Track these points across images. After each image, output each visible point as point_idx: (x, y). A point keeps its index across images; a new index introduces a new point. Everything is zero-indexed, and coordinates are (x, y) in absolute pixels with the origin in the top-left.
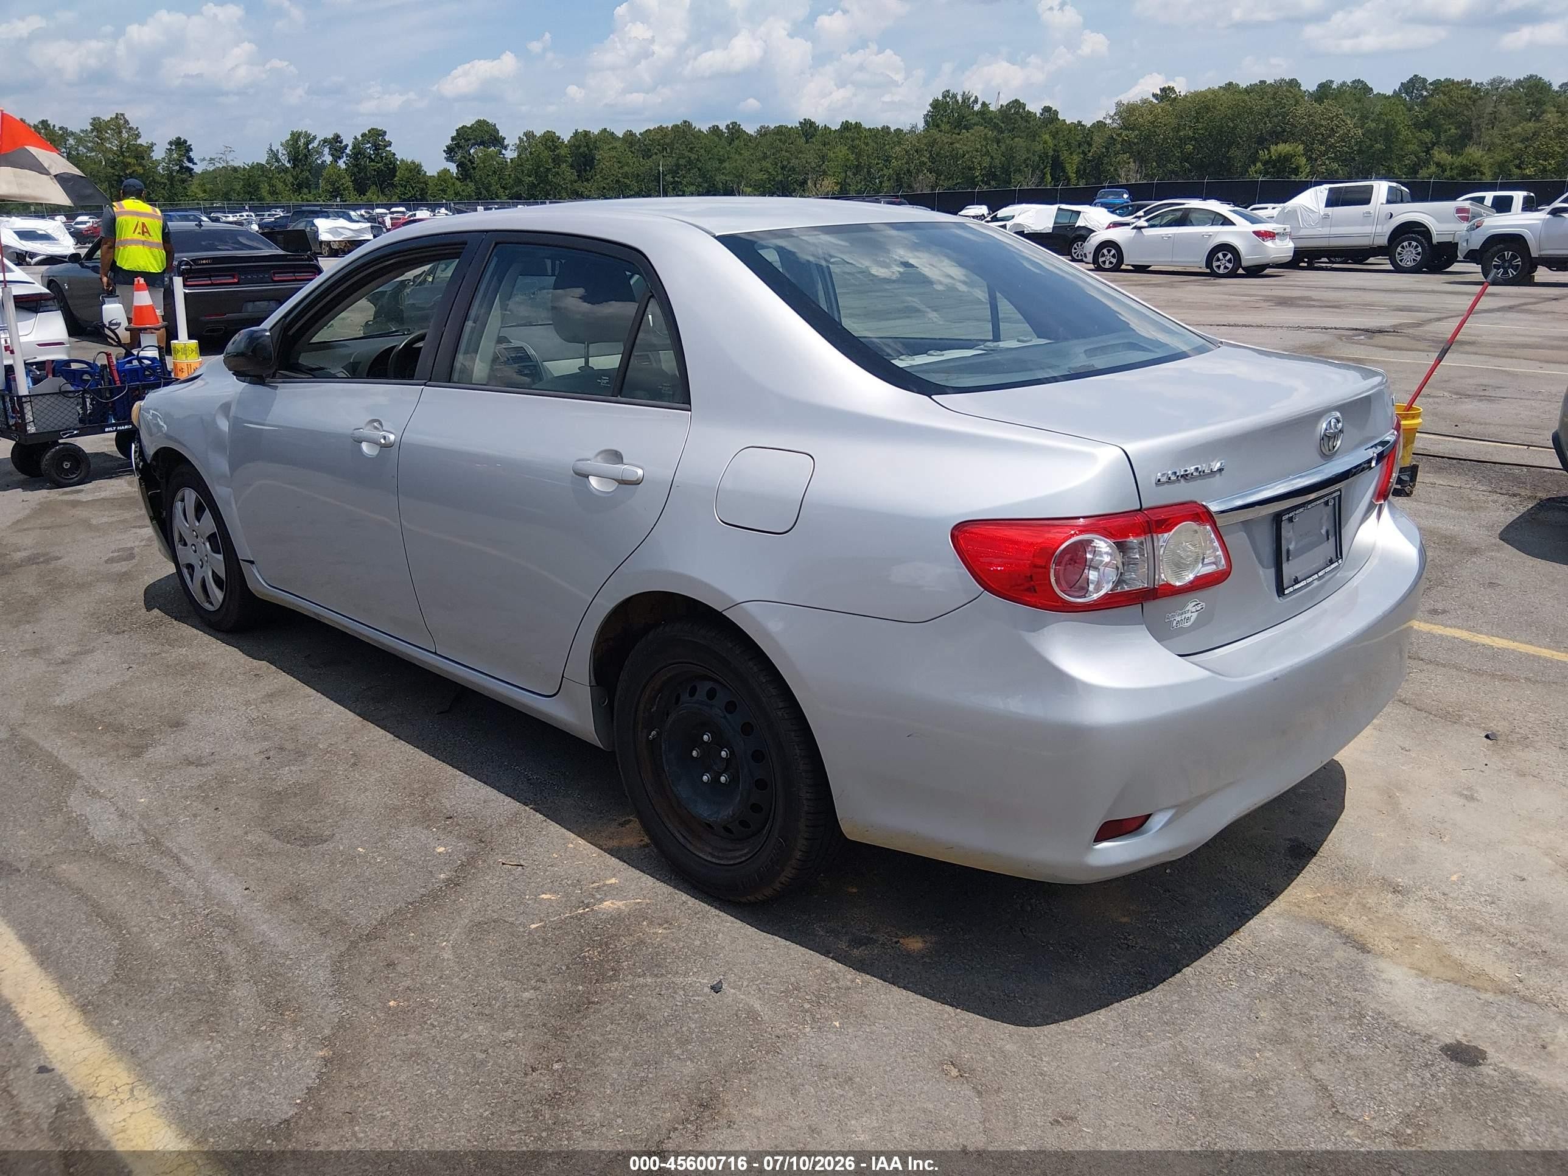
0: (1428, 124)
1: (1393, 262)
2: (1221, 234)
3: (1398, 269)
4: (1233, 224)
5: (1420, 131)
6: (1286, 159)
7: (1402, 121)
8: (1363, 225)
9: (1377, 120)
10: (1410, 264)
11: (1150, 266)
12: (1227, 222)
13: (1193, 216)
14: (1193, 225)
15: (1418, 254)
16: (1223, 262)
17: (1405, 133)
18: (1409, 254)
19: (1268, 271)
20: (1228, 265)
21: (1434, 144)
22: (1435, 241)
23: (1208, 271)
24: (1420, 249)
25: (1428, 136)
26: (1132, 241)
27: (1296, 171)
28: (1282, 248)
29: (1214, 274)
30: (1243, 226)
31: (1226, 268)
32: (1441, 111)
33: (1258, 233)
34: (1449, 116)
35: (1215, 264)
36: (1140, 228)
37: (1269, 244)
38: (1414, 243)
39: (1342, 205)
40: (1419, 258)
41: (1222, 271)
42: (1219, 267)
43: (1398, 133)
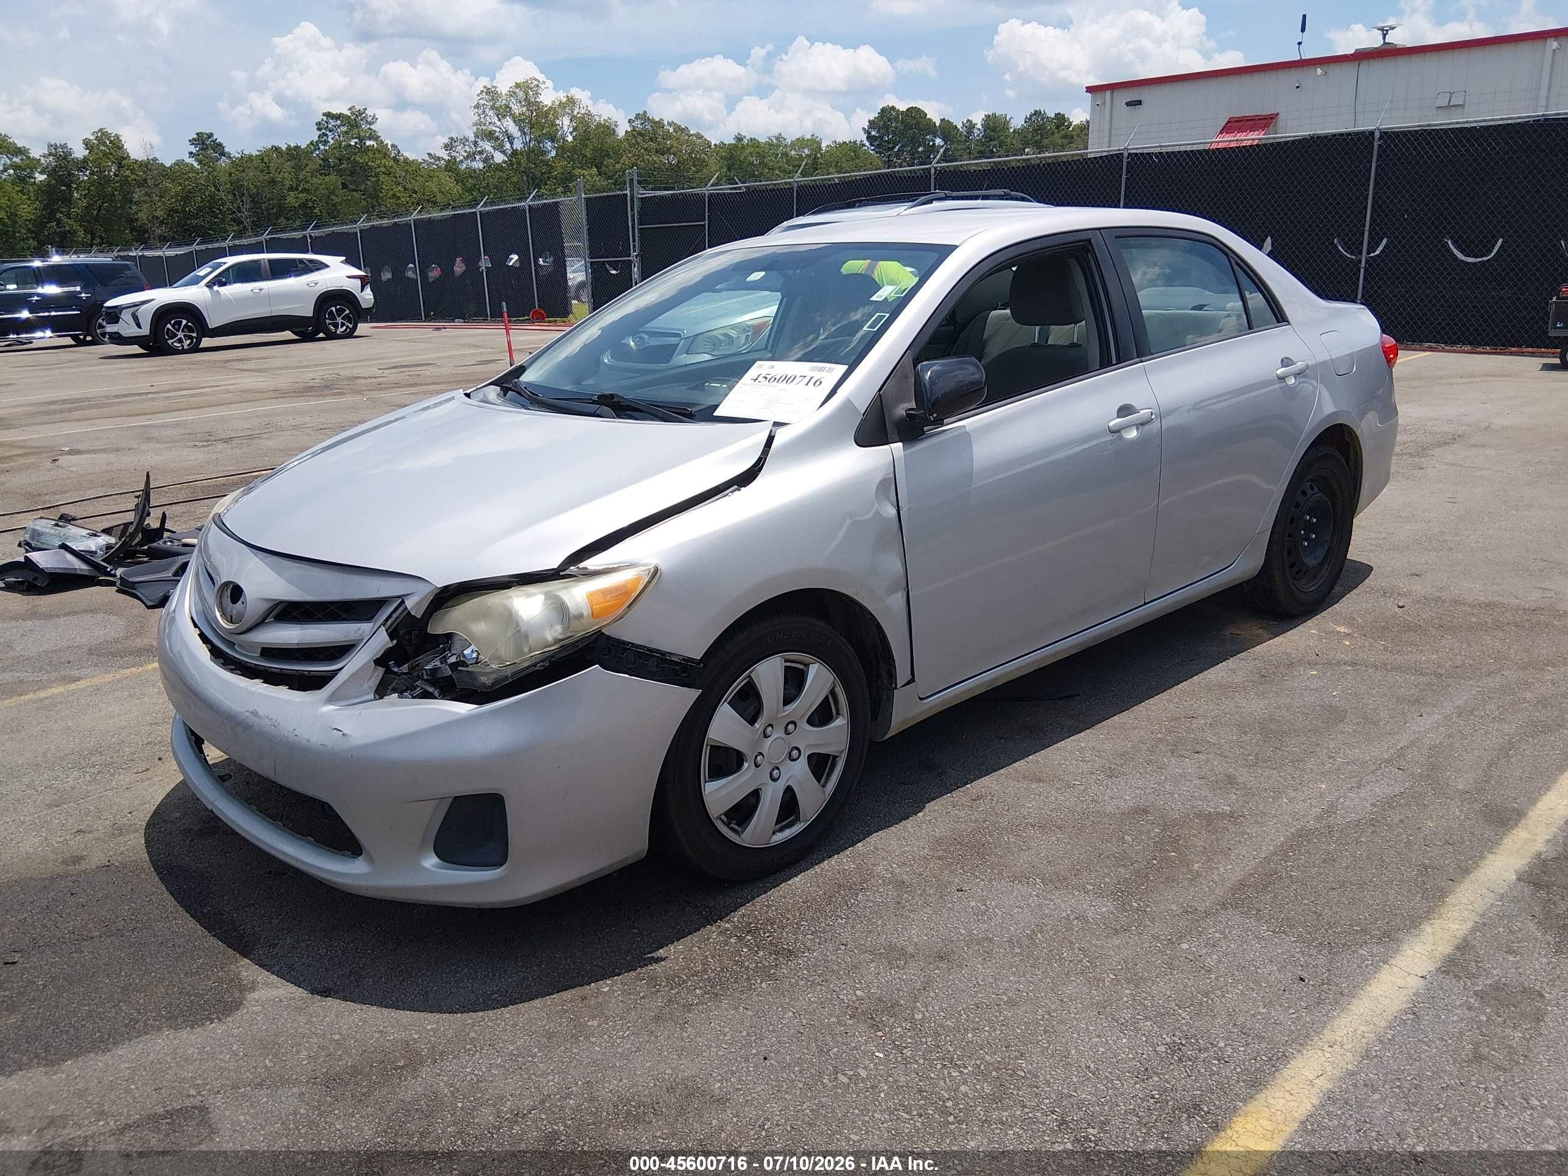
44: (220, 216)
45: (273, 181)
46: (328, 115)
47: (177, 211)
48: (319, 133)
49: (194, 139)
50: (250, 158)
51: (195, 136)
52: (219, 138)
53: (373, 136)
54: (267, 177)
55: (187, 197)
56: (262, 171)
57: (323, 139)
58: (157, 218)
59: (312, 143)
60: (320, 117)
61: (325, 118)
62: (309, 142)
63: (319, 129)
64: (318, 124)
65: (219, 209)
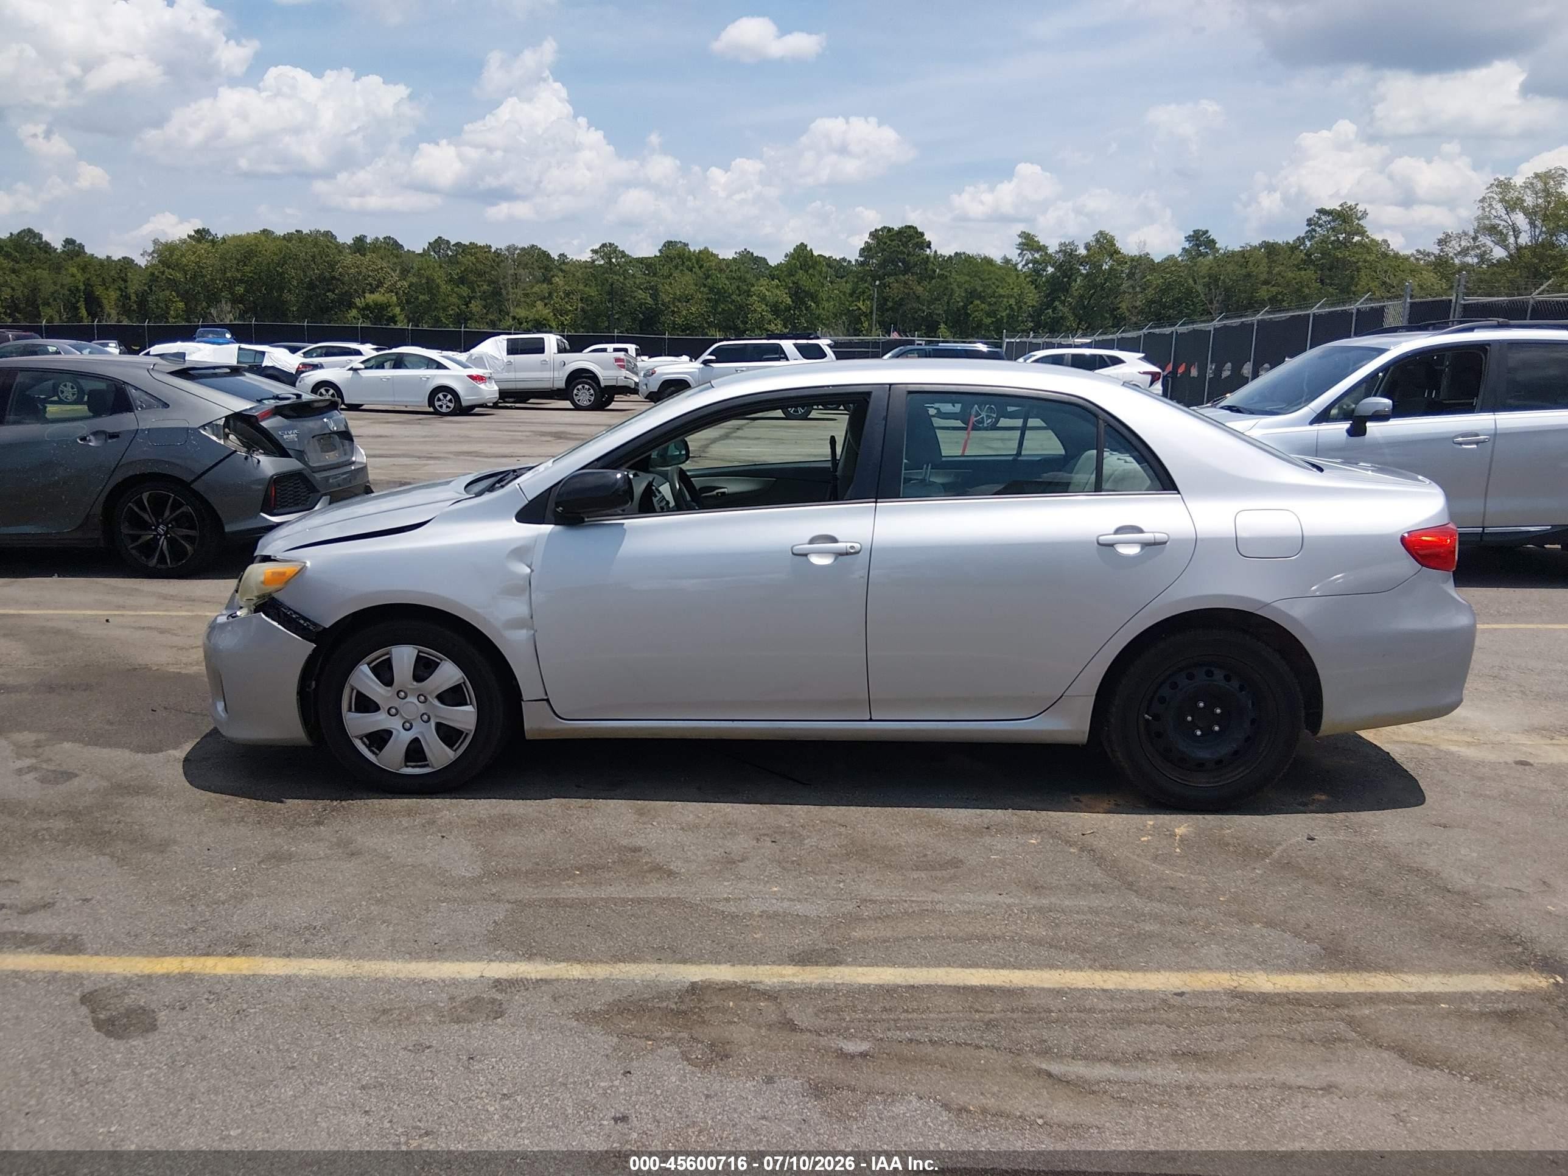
0: (462, 280)
1: (573, 402)
2: (439, 377)
3: (578, 408)
4: (446, 368)
5: (458, 287)
6: (382, 307)
7: (440, 277)
8: (542, 371)
9: (419, 275)
10: (587, 403)
11: (362, 405)
12: (440, 366)
13: (407, 360)
14: (408, 368)
15: (592, 395)
16: (445, 402)
17: (445, 288)
18: (584, 395)
19: (477, 410)
20: (449, 404)
21: (471, 298)
22: (602, 385)
23: (431, 410)
24: (592, 391)
25: (465, 291)
26: (350, 382)
27: (393, 319)
28: (490, 391)
29: (437, 412)
30: (456, 370)
31: (448, 407)
32: (471, 271)
33: (470, 377)
34: (480, 274)
35: (437, 404)
36: (355, 370)
37: (482, 386)
38: (587, 386)
39: (521, 353)
40: (592, 398)
41: (444, 410)
42: (441, 406)
43: (438, 286)
44: (1191, 307)
45: (1249, 275)
46: (1322, 211)
47: (1155, 302)
48: (1308, 228)
49: (1190, 236)
50: (1233, 253)
51: (1192, 233)
52: (1213, 235)
53: (1361, 232)
54: (1244, 272)
55: (1167, 288)
56: (1241, 266)
57: (1310, 234)
58: (1136, 308)
59: (1298, 239)
60: (1312, 214)
61: (1317, 215)
62: (1295, 238)
63: (1309, 225)
64: (1309, 220)
65: (1192, 301)
